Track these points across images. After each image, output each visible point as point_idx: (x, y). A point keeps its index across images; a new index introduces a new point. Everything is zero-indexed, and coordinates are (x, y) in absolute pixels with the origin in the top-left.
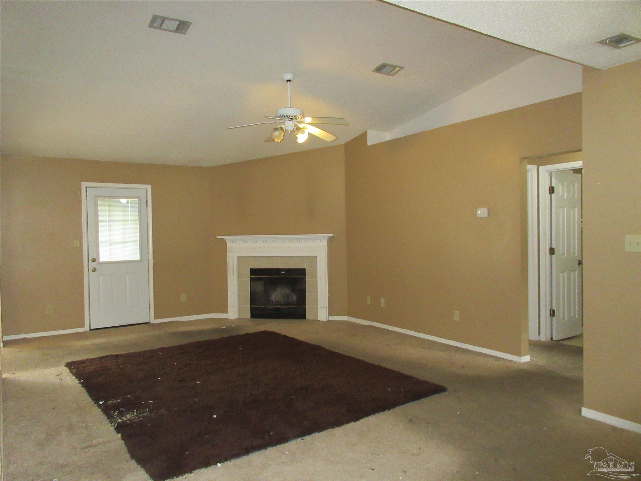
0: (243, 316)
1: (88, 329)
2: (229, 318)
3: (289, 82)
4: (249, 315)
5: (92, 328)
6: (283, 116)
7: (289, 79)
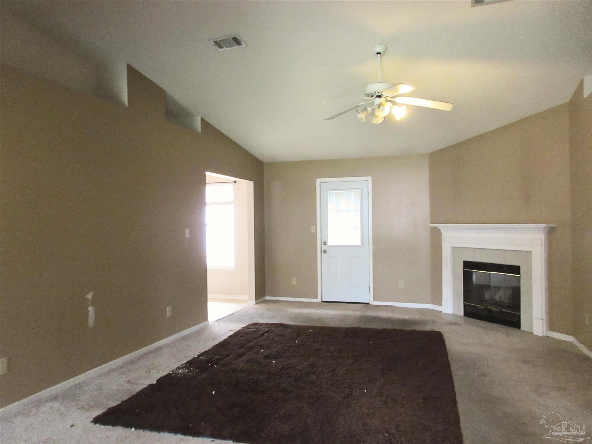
0: (456, 313)
1: (320, 301)
2: (443, 312)
3: (379, 55)
4: (462, 313)
5: (323, 300)
6: (371, 93)
7: (379, 52)
